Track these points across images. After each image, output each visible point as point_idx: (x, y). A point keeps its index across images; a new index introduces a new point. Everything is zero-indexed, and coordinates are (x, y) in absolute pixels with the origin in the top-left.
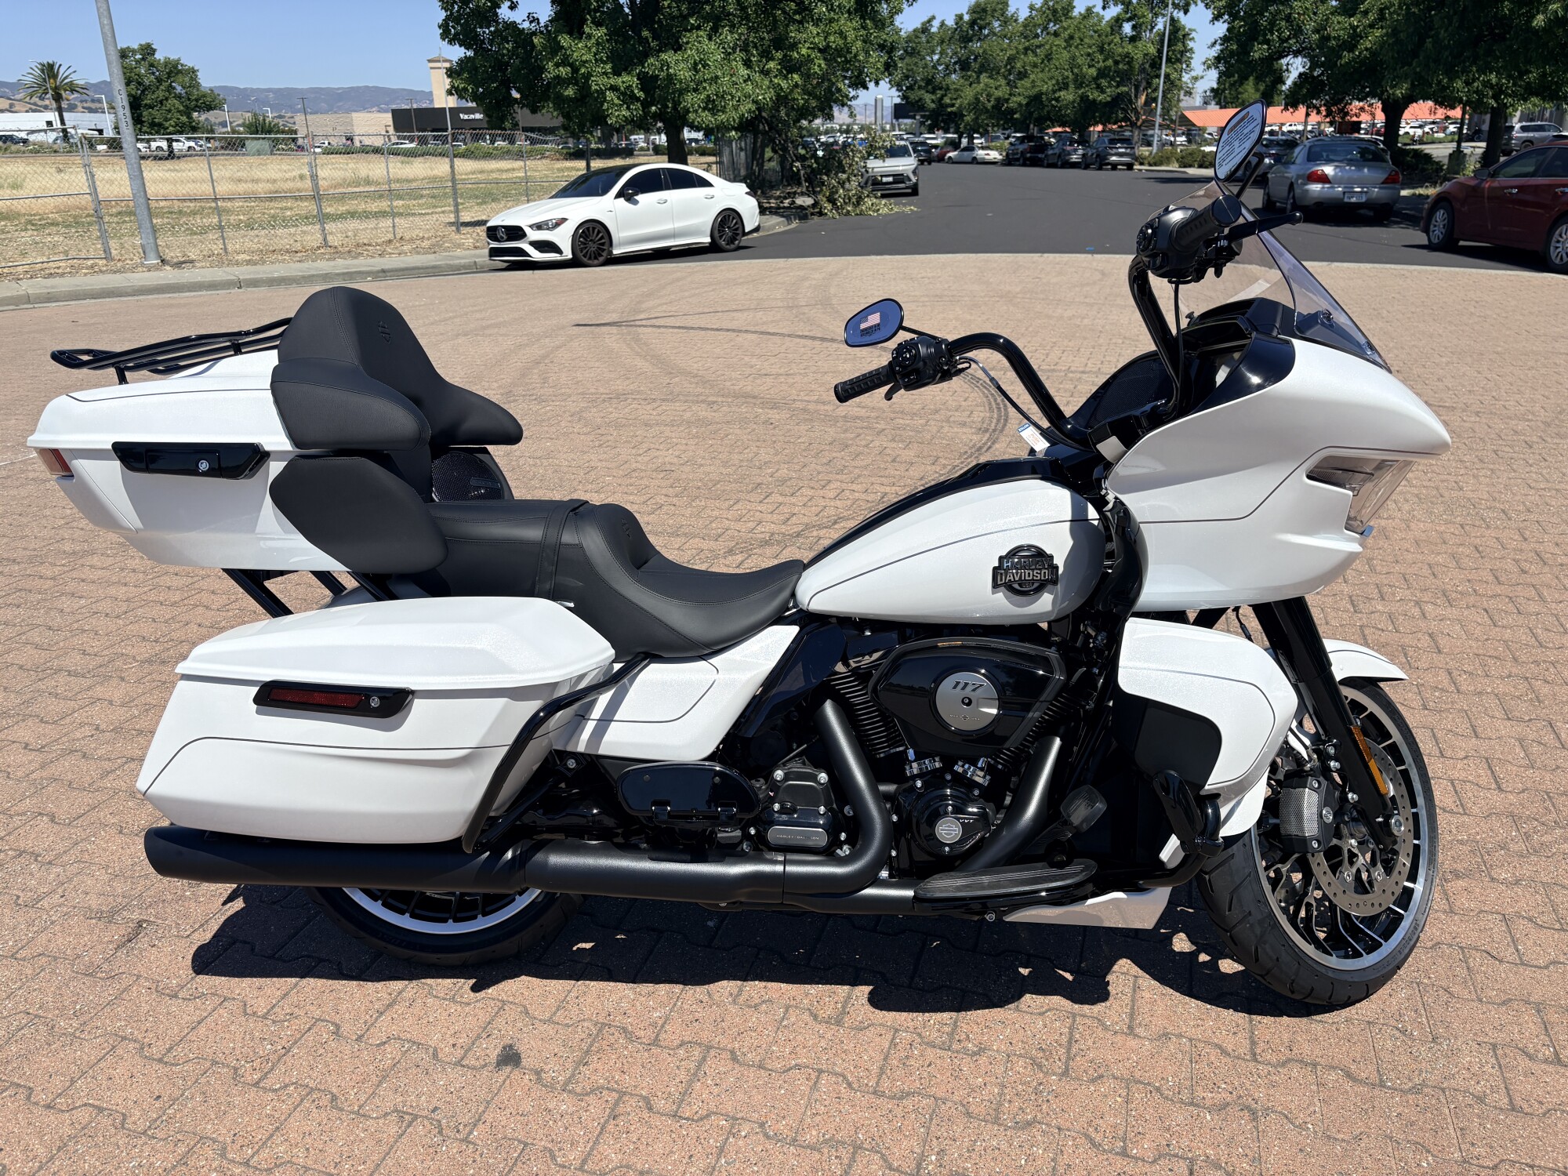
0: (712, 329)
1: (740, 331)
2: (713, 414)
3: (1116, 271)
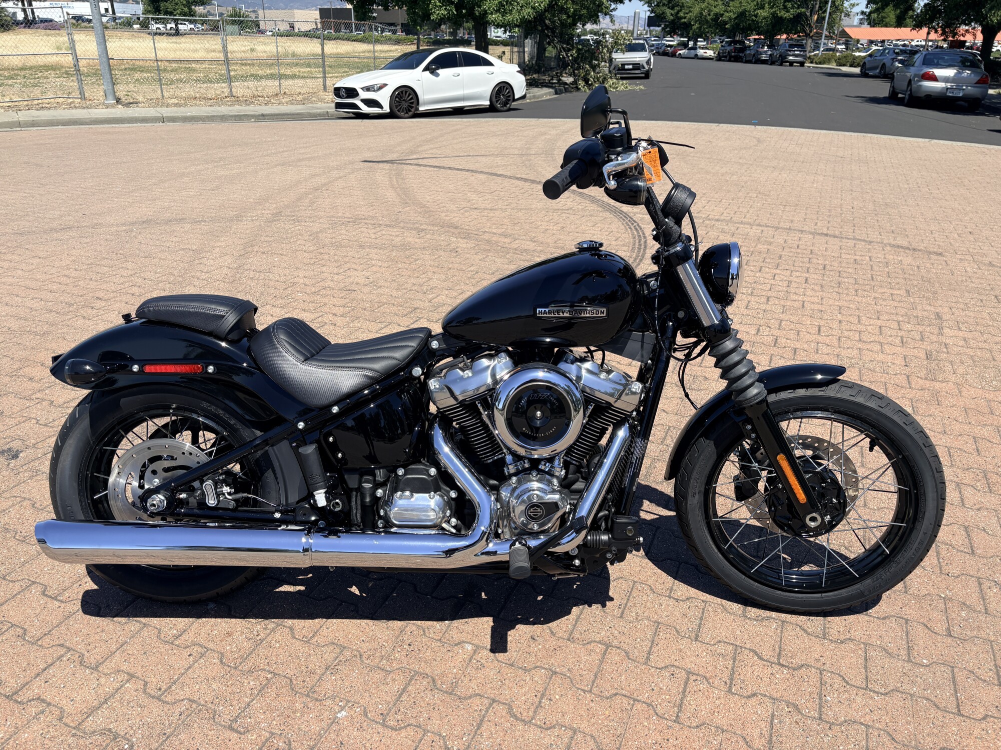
0: (458, 169)
1: (476, 172)
2: (417, 240)
3: (769, 139)
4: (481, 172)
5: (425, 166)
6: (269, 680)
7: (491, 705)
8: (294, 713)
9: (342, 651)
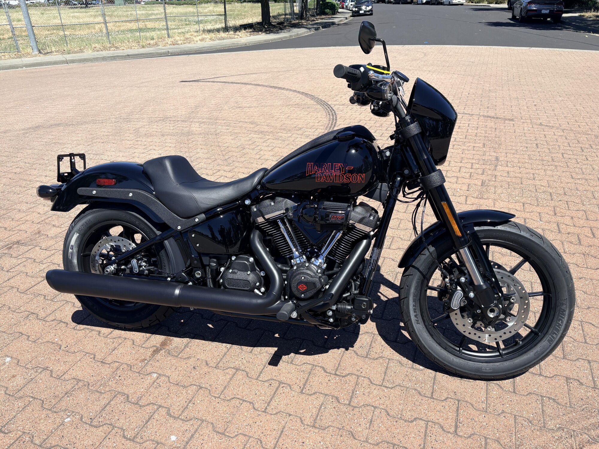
0: (237, 83)
1: (247, 84)
3: (432, 53)
4: (250, 84)
5: (218, 82)
6: (30, 402)
7: (158, 409)
8: (39, 420)
9: (78, 383)
